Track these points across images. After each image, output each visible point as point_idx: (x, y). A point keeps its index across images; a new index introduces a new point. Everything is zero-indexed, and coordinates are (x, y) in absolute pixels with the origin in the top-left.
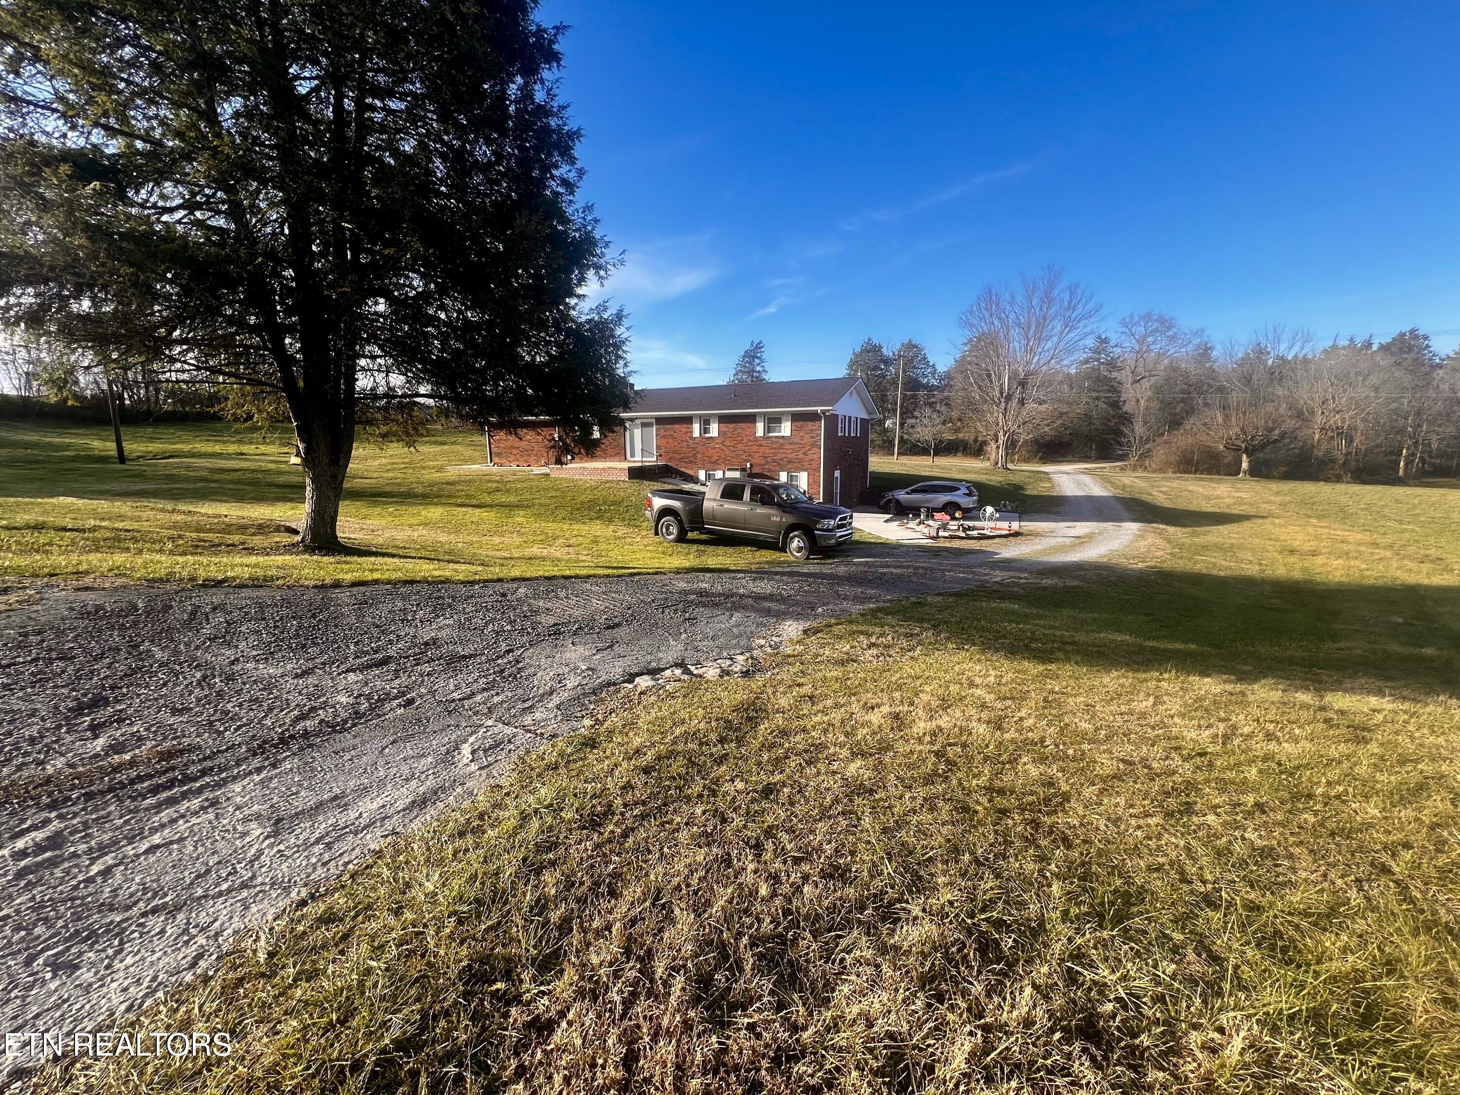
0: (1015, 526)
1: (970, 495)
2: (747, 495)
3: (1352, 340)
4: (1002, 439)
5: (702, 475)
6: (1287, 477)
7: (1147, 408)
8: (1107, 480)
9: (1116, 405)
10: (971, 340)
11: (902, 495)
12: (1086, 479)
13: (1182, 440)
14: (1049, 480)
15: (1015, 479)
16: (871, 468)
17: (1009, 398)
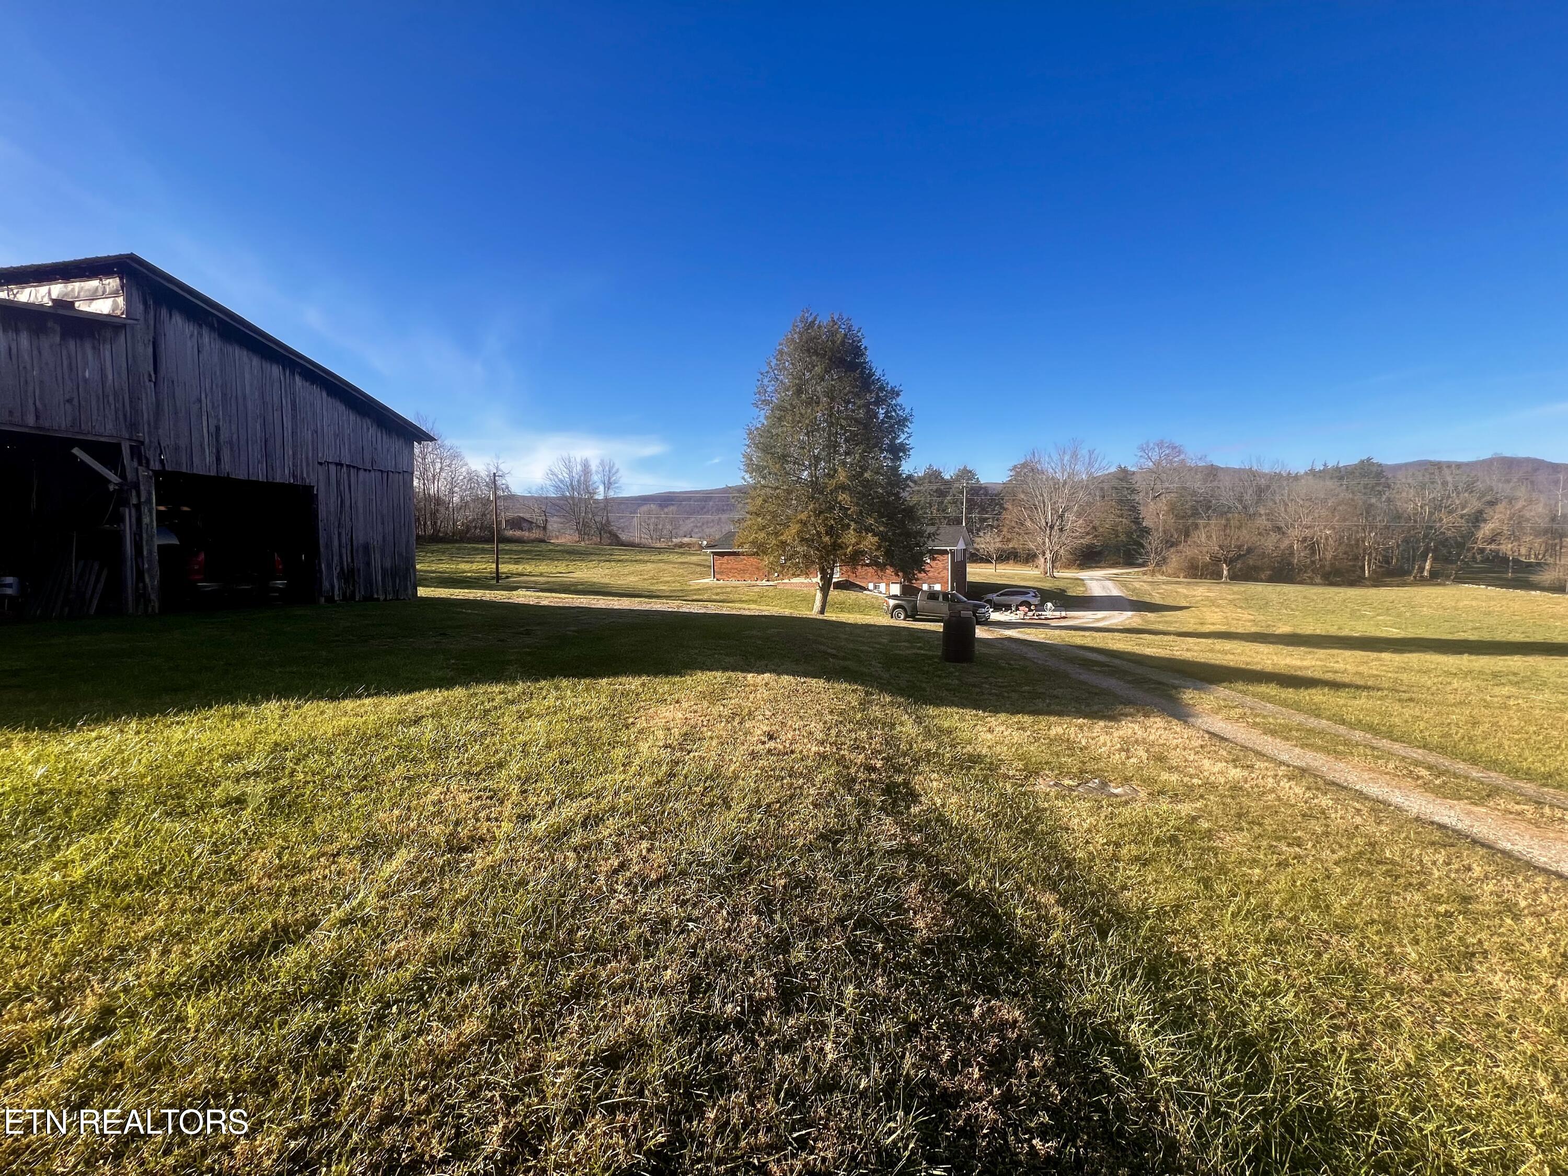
0: (1063, 614)
1: (1035, 596)
2: (941, 598)
3: (1325, 465)
4: (1048, 556)
5: (871, 586)
6: (1271, 580)
7: (1165, 522)
8: (1124, 585)
9: (1137, 521)
10: (1015, 467)
11: (994, 597)
12: (1109, 584)
13: (1188, 550)
14: (1084, 585)
15: (1061, 585)
16: (969, 578)
17: (1052, 527)
